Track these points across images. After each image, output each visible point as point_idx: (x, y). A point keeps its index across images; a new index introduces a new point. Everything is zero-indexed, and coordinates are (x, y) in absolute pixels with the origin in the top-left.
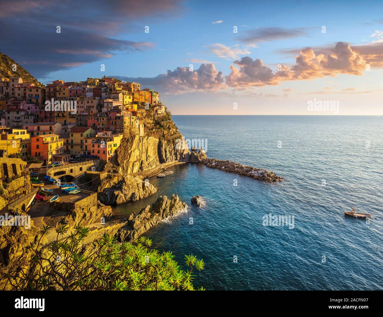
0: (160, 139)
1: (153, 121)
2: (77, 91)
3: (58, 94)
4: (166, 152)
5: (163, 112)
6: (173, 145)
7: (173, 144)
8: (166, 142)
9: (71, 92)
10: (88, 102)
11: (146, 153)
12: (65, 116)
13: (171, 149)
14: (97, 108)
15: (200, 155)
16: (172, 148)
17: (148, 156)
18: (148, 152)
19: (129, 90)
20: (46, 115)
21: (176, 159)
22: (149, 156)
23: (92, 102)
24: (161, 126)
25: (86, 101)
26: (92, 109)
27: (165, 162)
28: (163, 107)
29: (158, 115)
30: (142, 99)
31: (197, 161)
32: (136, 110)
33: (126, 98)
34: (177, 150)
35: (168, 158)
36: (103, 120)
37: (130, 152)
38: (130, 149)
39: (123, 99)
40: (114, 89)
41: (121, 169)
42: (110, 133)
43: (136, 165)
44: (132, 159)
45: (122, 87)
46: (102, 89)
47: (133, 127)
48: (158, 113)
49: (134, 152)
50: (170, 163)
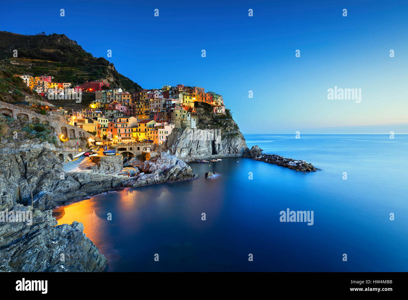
1: (212, 119)
2: (152, 95)
3: (141, 98)
4: (219, 145)
5: (223, 111)
6: (228, 140)
9: (149, 96)
10: (157, 102)
11: (197, 143)
12: (142, 114)
13: (224, 144)
15: (253, 151)
16: (226, 143)
18: (199, 142)
20: (131, 114)
21: (229, 153)
22: (200, 146)
23: (160, 102)
25: (156, 102)
26: (160, 108)
27: (217, 154)
28: (223, 107)
29: (217, 114)
30: (202, 100)
31: (249, 156)
32: (191, 107)
33: (186, 98)
34: (231, 145)
35: (221, 151)
36: (164, 114)
37: (179, 139)
38: (179, 137)
39: (183, 99)
40: (178, 91)
41: (168, 152)
42: (165, 123)
43: (185, 151)
44: (180, 145)
45: (186, 90)
46: (170, 92)
47: (185, 119)
48: (217, 112)
49: (184, 140)
50: (222, 155)
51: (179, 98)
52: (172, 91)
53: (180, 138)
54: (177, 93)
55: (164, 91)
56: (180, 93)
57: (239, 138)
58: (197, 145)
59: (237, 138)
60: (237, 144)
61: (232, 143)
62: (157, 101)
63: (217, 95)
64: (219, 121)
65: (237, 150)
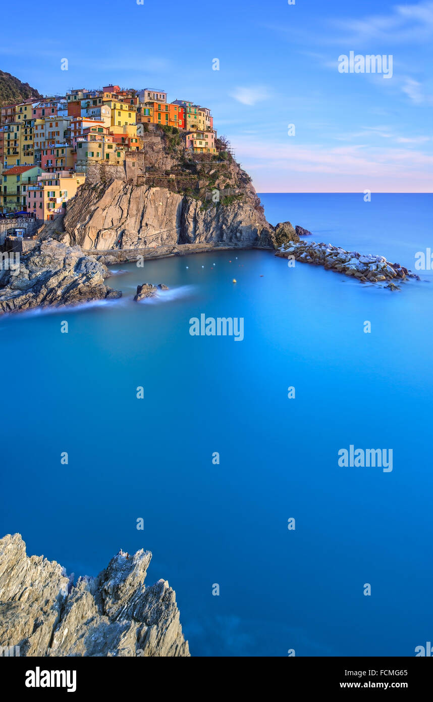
0: (185, 196)
1: (180, 161)
2: (44, 111)
3: (17, 117)
4: (195, 221)
5: (210, 144)
6: (217, 210)
7: (215, 209)
8: (200, 203)
9: (35, 113)
10: (51, 126)
11: (139, 217)
12: (18, 153)
13: (209, 219)
14: (65, 135)
15: (279, 235)
16: (213, 216)
17: (144, 224)
18: (146, 216)
19: (132, 101)
22: (147, 225)
23: (57, 125)
24: (195, 172)
25: (48, 124)
26: (57, 138)
27: (189, 242)
28: (210, 135)
29: (193, 150)
30: (159, 118)
31: (268, 247)
32: (130, 136)
33: (119, 115)
34: (225, 219)
35: (199, 235)
36: (63, 152)
37: (93, 208)
38: (95, 204)
39: (112, 117)
40: (100, 100)
41: (67, 238)
42: (64, 173)
43: (107, 236)
44: (96, 222)
45: (120, 97)
46: (83, 102)
47: (110, 163)
48: (195, 146)
49: (106, 211)
50: (202, 245)
51: (100, 116)
52: (89, 100)
53: (97, 205)
54: (98, 104)
55: (69, 101)
56: (104, 103)
57: (246, 205)
58: (141, 222)
59: (241, 204)
60: (239, 219)
61: (228, 216)
62: (51, 124)
63: (196, 107)
64: (199, 167)
65: (241, 233)
